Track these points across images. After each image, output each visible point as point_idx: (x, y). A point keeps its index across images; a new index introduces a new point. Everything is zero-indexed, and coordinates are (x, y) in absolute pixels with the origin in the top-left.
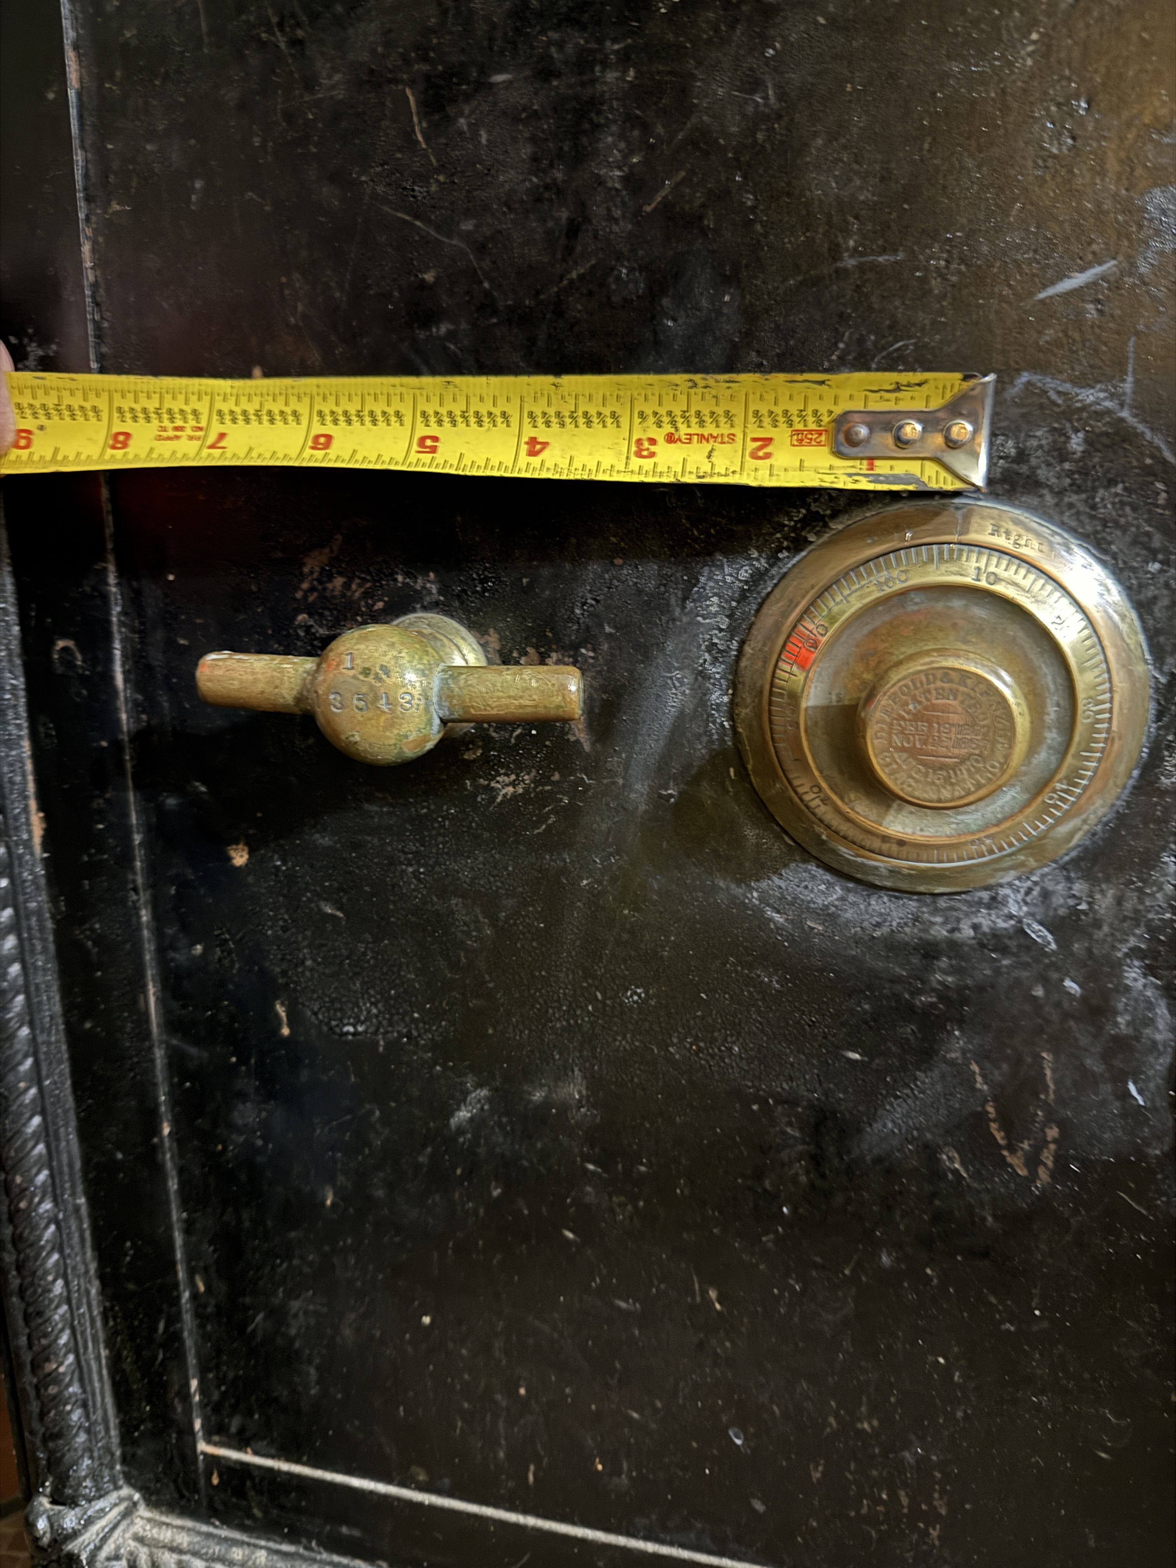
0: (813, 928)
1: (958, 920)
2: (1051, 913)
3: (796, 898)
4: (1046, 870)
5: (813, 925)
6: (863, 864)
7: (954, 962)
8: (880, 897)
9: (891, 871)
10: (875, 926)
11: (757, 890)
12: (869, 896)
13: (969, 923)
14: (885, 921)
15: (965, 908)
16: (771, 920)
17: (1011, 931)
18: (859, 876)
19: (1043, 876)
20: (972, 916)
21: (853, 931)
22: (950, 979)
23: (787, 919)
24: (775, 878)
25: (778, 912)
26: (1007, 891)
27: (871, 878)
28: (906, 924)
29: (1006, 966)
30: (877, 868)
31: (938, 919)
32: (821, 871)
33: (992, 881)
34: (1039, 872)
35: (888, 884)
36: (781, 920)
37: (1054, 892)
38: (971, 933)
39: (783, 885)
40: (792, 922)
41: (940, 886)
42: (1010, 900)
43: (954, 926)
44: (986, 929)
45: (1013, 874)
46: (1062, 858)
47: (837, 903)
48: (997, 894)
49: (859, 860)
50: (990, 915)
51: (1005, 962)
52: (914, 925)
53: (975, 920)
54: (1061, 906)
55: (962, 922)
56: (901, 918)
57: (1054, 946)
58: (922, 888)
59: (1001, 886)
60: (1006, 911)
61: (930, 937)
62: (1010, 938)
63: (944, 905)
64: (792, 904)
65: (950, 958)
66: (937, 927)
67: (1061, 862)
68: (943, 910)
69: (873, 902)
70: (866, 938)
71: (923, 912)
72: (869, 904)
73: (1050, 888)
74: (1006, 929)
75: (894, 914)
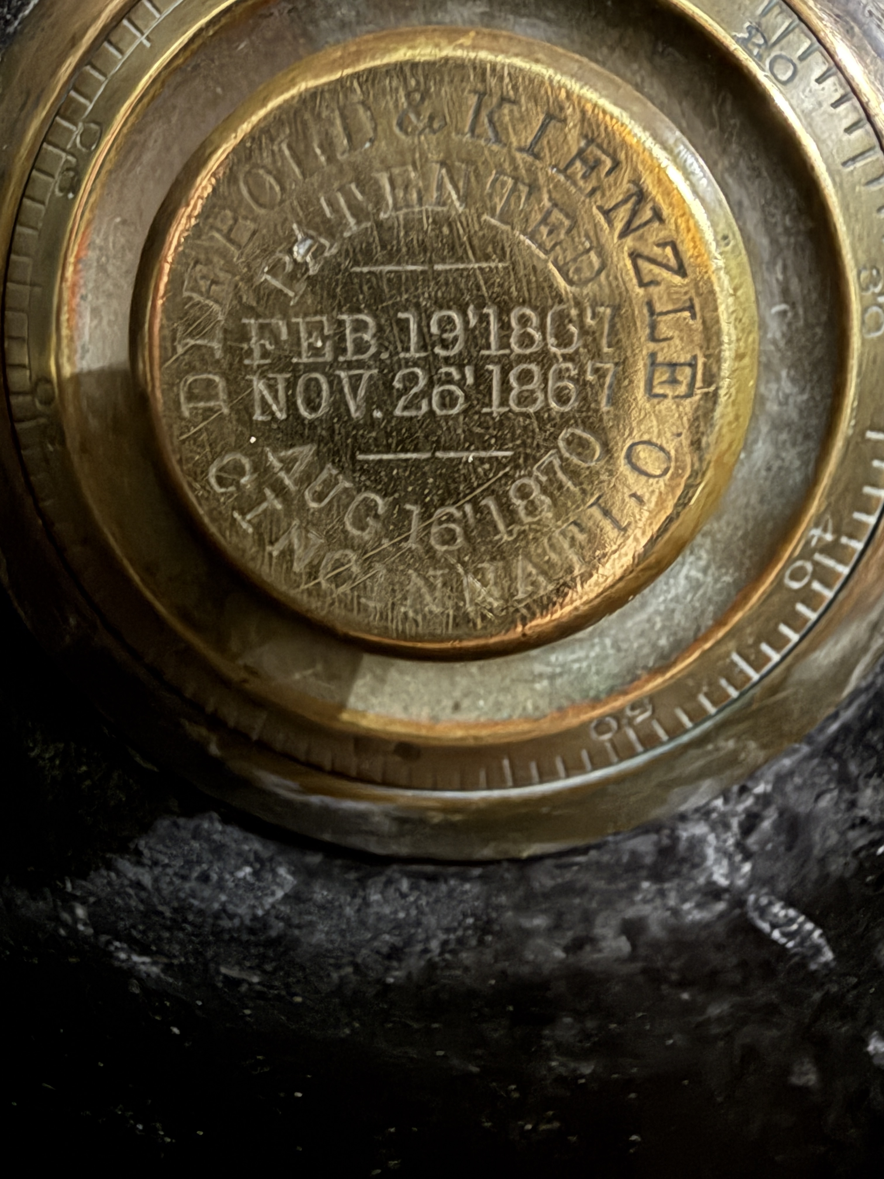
0: (238, 982)
1: (588, 918)
2: (813, 873)
3: (182, 909)
4: (787, 762)
5: (234, 973)
6: (326, 810)
7: (590, 1024)
8: (389, 882)
9: (402, 821)
10: (389, 957)
11: (84, 902)
12: (362, 882)
13: (615, 922)
14: (409, 941)
15: (601, 884)
16: (131, 972)
17: (720, 929)
18: (327, 837)
19: (780, 780)
20: (621, 905)
21: (335, 976)
22: (587, 1069)
23: (168, 968)
24: (125, 865)
25: (144, 951)
26: (700, 829)
27: (356, 841)
28: (461, 941)
29: (719, 1019)
30: (363, 816)
31: (540, 921)
32: (235, 833)
33: (658, 812)
34: (770, 774)
35: (402, 849)
36: (155, 970)
37: (811, 818)
38: (623, 945)
39: (147, 880)
40: (183, 971)
41: (531, 839)
42: (710, 853)
43: (579, 931)
44: (655, 930)
45: (707, 785)
46: (822, 729)
47: (285, 909)
48: (675, 839)
49: (315, 799)
50: (662, 894)
51: (714, 1010)
52: (481, 942)
53: (631, 913)
54: (833, 851)
55: (599, 920)
56: (448, 930)
57: (828, 955)
58: (487, 852)
59: (683, 818)
60: (702, 880)
61: (525, 970)
62: (719, 947)
63: (549, 883)
64: (175, 925)
65: (579, 1016)
66: (540, 941)
67: (822, 739)
68: (546, 896)
69: (375, 897)
70: (371, 991)
71: (499, 908)
72: (366, 903)
73: (802, 809)
74: (707, 925)
75: (431, 921)
